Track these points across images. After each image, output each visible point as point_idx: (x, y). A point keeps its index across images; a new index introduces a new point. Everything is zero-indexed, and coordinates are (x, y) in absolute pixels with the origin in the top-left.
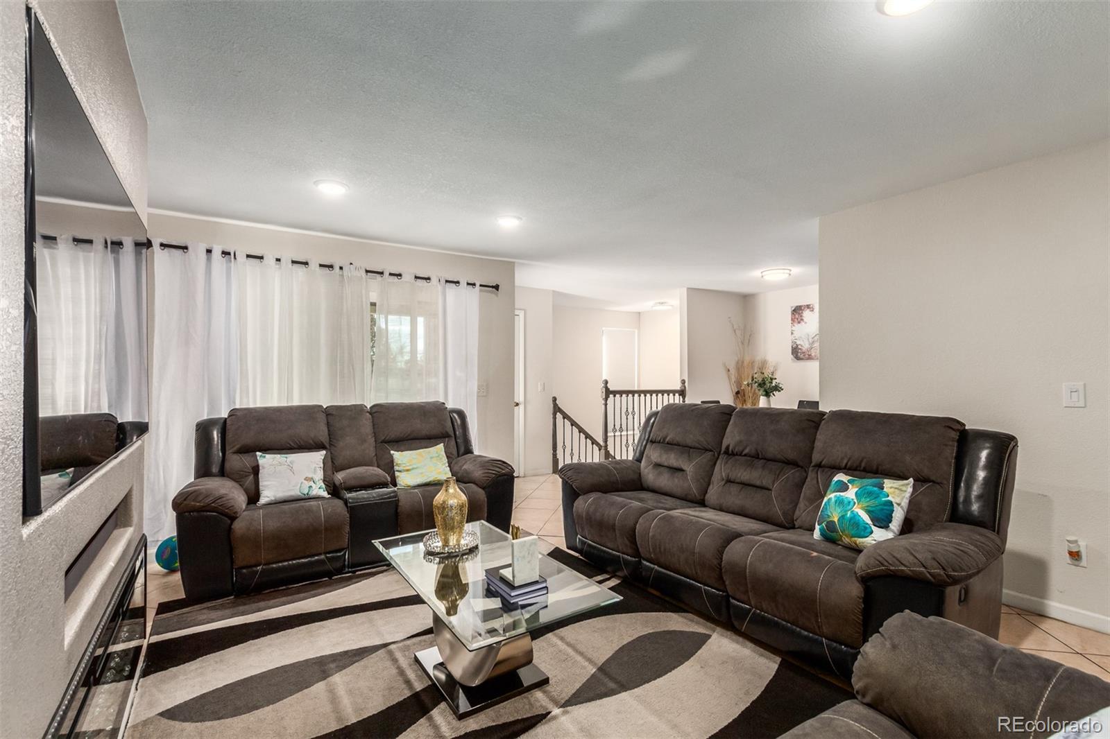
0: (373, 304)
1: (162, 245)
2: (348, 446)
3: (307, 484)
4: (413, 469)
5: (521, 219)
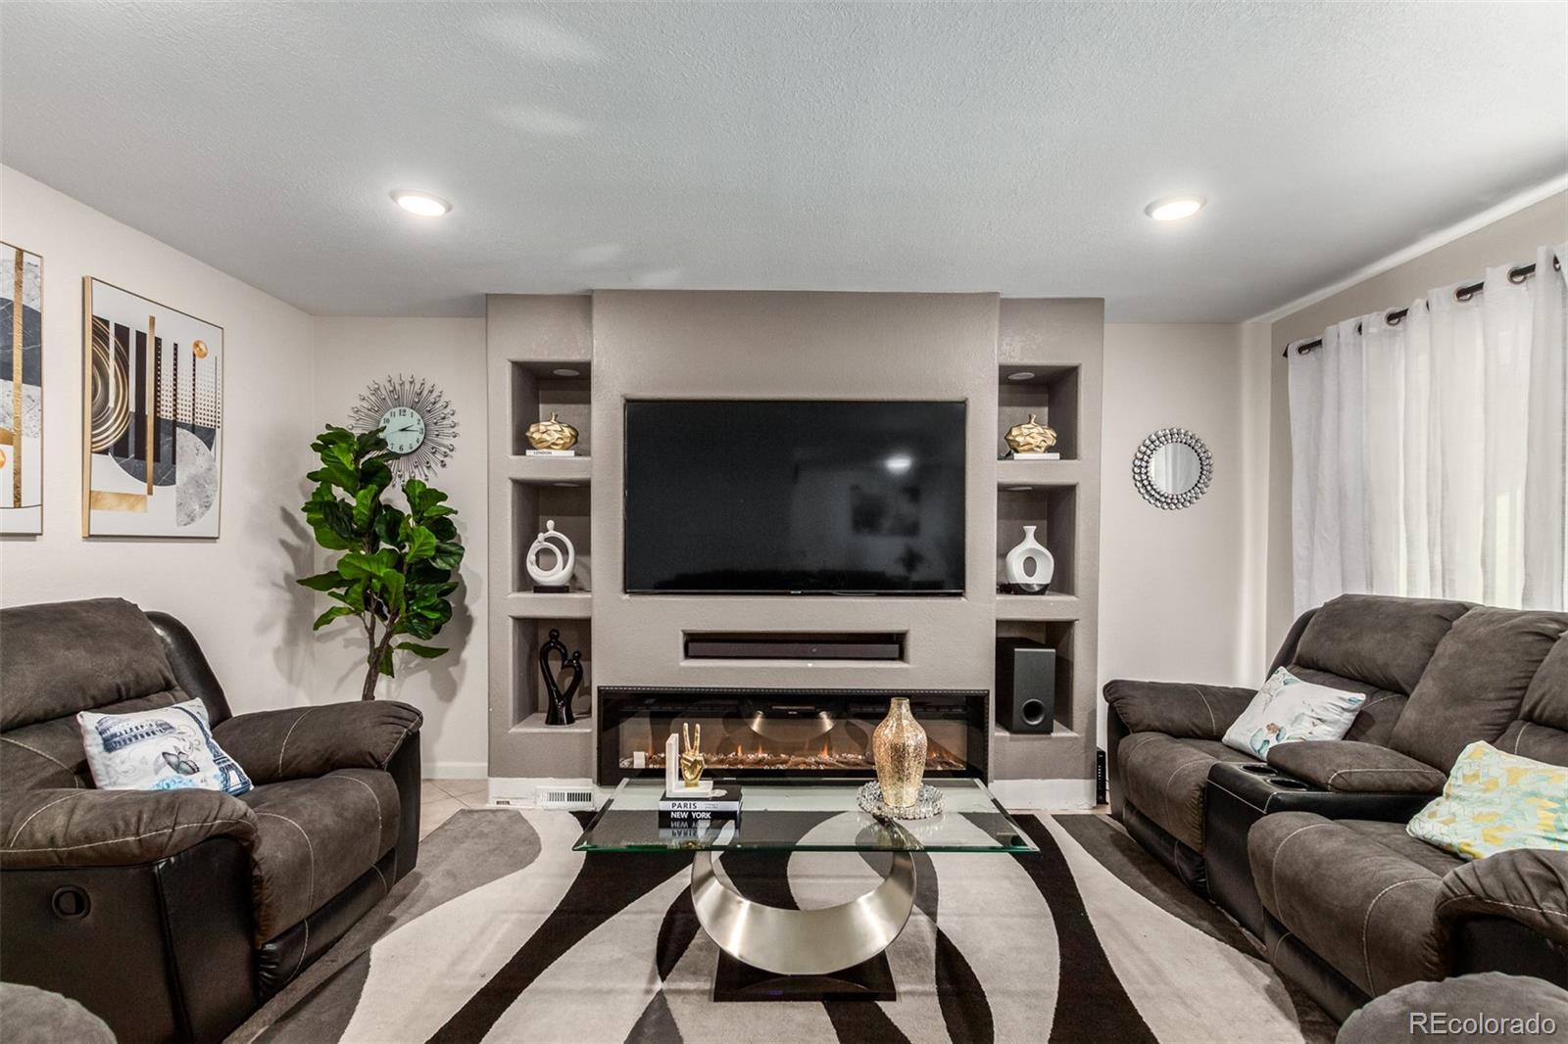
4: (1459, 799)
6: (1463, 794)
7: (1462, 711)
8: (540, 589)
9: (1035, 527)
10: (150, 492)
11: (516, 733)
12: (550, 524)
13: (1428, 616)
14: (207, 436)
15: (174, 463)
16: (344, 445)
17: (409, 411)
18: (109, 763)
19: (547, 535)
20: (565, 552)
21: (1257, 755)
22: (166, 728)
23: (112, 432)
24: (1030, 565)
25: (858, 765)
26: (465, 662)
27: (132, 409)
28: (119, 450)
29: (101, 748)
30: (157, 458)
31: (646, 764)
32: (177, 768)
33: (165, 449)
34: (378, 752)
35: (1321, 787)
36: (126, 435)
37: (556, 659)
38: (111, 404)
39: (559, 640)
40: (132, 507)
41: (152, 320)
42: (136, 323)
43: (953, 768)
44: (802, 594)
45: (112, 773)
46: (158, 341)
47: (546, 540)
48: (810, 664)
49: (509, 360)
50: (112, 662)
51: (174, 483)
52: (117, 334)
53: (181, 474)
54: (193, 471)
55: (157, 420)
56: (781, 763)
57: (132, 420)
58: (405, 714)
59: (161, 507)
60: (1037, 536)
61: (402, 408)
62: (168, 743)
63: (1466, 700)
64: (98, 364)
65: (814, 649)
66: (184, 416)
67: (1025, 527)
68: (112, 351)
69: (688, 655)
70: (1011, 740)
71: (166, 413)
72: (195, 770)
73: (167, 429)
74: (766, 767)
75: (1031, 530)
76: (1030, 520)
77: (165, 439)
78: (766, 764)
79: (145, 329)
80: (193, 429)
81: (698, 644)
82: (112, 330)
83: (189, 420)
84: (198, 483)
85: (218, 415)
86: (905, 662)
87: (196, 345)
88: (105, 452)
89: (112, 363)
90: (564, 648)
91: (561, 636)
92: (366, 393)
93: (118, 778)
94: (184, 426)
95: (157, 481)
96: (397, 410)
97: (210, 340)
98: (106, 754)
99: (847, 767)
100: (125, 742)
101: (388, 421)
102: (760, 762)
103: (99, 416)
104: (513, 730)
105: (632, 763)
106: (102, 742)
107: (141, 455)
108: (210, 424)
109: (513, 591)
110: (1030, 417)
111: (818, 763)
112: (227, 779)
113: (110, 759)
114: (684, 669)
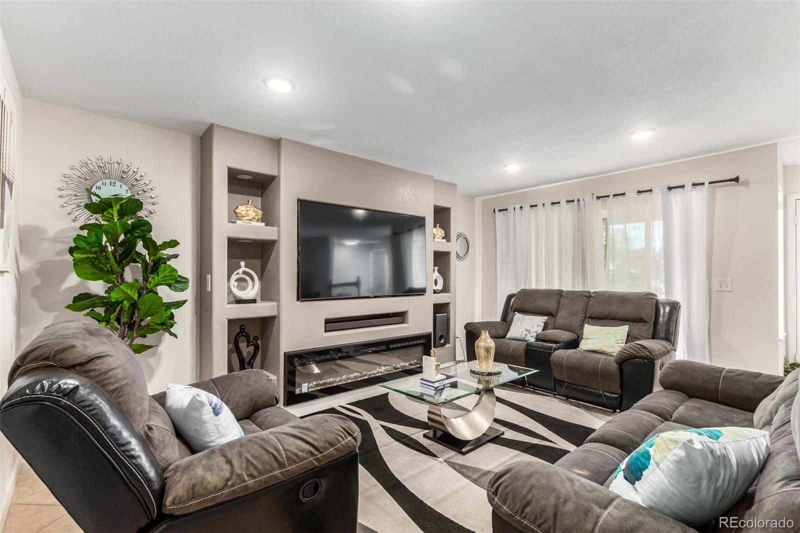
0: (604, 219)
1: (499, 210)
2: (563, 317)
3: (526, 332)
4: (590, 338)
5: (655, 129)
6: (592, 337)
7: (575, 318)
8: (239, 301)
12: (243, 264)
13: (555, 293)
17: (118, 183)
18: (218, 423)
20: (253, 280)
21: (524, 339)
26: (161, 354)
29: (212, 414)
31: (308, 389)
35: (559, 343)
37: (243, 342)
39: (245, 331)
45: (221, 429)
48: (376, 329)
49: (227, 166)
61: (112, 181)
63: (575, 315)
65: (375, 321)
78: (359, 378)
81: (332, 324)
86: (407, 323)
90: (248, 335)
91: (246, 329)
93: (224, 431)
96: (108, 181)
98: (216, 418)
101: (100, 188)
102: (356, 377)
105: (301, 390)
106: (212, 410)
111: (378, 373)
113: (218, 420)
114: (326, 338)
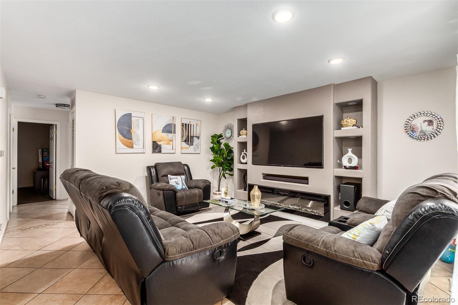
9: (351, 149)
10: (190, 147)
11: (238, 191)
14: (198, 138)
15: (193, 142)
16: (214, 137)
19: (244, 153)
22: (177, 178)
23: (184, 139)
24: (350, 160)
25: (297, 209)
27: (187, 135)
28: (185, 141)
30: (191, 142)
32: (176, 183)
33: (192, 140)
34: (201, 186)
36: (186, 139)
38: (184, 135)
40: (187, 149)
41: (190, 122)
42: (188, 123)
43: (321, 215)
44: (284, 166)
46: (191, 125)
47: (244, 154)
50: (176, 170)
51: (193, 145)
52: (185, 125)
53: (194, 144)
54: (196, 143)
55: (191, 136)
56: (281, 206)
57: (187, 137)
58: (207, 182)
59: (191, 149)
60: (352, 152)
62: (176, 180)
64: (182, 129)
66: (195, 135)
67: (348, 149)
68: (184, 127)
69: (264, 179)
70: (341, 211)
71: (192, 135)
72: (179, 184)
73: (192, 137)
74: (277, 206)
75: (350, 150)
76: (350, 147)
77: (192, 139)
79: (189, 123)
80: (196, 137)
82: (184, 124)
83: (195, 136)
84: (197, 145)
85: (200, 134)
87: (197, 124)
88: (183, 142)
89: (184, 129)
92: (224, 127)
94: (195, 137)
95: (191, 145)
97: (199, 123)
99: (294, 210)
100: (172, 179)
103: (182, 137)
104: (238, 190)
107: (188, 141)
108: (199, 136)
109: (238, 163)
110: (348, 116)
112: (183, 186)
